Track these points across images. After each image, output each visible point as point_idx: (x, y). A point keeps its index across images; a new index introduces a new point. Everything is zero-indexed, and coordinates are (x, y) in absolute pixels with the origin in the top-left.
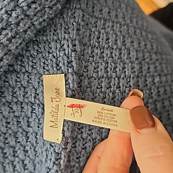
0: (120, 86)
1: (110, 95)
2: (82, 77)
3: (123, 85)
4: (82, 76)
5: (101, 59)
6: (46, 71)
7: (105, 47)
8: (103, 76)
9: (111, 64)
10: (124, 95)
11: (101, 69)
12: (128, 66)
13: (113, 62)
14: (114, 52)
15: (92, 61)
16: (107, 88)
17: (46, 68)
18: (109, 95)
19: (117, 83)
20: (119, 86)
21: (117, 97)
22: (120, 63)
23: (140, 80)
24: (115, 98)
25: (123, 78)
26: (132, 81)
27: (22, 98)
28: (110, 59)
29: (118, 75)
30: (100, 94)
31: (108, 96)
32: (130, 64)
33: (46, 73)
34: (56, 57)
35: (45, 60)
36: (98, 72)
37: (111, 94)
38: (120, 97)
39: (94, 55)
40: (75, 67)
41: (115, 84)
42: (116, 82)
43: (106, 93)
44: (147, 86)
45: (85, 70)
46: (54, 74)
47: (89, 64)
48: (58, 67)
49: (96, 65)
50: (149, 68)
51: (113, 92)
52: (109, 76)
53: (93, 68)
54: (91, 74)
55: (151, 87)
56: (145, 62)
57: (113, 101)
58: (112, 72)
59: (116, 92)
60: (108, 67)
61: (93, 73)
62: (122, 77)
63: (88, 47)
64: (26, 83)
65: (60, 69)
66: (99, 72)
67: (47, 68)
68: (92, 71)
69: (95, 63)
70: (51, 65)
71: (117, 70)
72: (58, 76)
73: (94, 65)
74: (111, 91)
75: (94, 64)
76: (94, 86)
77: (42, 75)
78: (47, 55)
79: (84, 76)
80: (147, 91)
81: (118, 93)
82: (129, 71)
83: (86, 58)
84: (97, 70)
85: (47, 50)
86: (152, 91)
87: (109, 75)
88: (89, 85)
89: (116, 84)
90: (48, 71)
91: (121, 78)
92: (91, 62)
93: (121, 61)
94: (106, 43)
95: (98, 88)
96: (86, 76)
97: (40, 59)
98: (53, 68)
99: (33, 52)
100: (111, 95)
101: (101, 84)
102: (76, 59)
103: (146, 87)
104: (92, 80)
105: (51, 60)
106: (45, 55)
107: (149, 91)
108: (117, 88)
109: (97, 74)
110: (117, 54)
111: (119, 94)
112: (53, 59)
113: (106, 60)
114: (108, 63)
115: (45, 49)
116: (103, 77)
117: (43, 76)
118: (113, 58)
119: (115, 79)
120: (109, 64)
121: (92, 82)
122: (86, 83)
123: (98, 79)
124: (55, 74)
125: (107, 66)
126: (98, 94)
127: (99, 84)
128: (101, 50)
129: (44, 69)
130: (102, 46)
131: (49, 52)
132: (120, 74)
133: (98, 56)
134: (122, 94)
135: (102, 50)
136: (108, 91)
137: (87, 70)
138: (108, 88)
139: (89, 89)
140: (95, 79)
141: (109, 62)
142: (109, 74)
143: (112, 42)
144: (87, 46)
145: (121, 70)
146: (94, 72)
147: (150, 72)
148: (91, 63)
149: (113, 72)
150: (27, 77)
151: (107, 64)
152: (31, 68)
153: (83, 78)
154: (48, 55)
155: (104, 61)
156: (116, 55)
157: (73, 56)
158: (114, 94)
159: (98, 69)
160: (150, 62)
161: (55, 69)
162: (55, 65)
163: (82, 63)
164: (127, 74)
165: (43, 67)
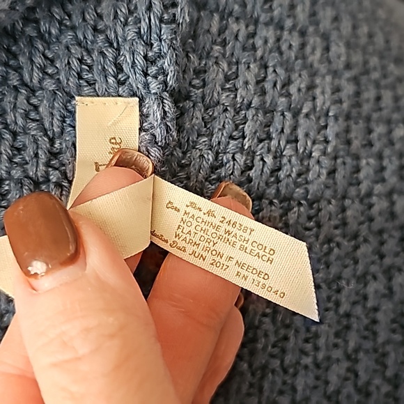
0: (296, 137)
1: (265, 159)
2: (185, 100)
3: (307, 135)
4: (188, 97)
5: (247, 54)
6: (85, 84)
7: (262, 19)
8: (251, 103)
9: (275, 71)
10: (306, 163)
11: (246, 83)
12: (325, 83)
13: (281, 65)
14: (284, 38)
15: (221, 56)
16: (258, 138)
17: (86, 76)
18: (264, 162)
19: (290, 126)
20: (293, 138)
21: (286, 169)
22: (300, 70)
23: (354, 127)
24: (279, 169)
25: (307, 115)
26: (333, 127)
27: (7, 165)
28: (273, 56)
29: (292, 106)
30: (238, 156)
31: (261, 163)
32: (328, 79)
33: (86, 90)
34: (115, 45)
35: (85, 53)
36: (237, 90)
37: (271, 157)
38: (294, 170)
39: (228, 38)
40: (170, 75)
41: (282, 131)
42: (288, 124)
43: (254, 153)
44: (372, 146)
45: (196, 82)
46: (109, 96)
47: (211, 64)
48: (120, 76)
49: (230, 69)
50: (378, 99)
51: (276, 152)
52: (268, 105)
53: (221, 76)
54: (215, 95)
55: (383, 151)
56: (369, 80)
57: (272, 179)
58: (276, 94)
59: (284, 154)
60: (265, 77)
61: (221, 92)
62: (305, 111)
63: (210, 15)
64: (20, 121)
65: (125, 80)
66: (239, 91)
67: (90, 75)
68: (217, 86)
69: (230, 64)
70: (100, 67)
71: (293, 89)
72: (119, 104)
73: (226, 69)
74: (269, 150)
75: (225, 65)
76: (219, 129)
77: (73, 97)
78: (90, 37)
79: (193, 99)
80: (372, 161)
81: (291, 156)
82: (326, 96)
83: (201, 47)
84: (235, 85)
85: (92, 22)
86: (385, 162)
87: (269, 102)
88: (205, 126)
89: (287, 131)
90: (90, 85)
91: (302, 115)
92: (217, 58)
93: (304, 66)
94: (263, 10)
95: (231, 137)
96: (199, 100)
97: (68, 48)
98: (106, 77)
99: (47, 26)
100: (269, 160)
101: (241, 126)
102: (174, 49)
103: (367, 148)
104: (216, 114)
105: (102, 53)
106: (85, 38)
107: (375, 160)
108: (288, 142)
109: (232, 96)
110: (294, 44)
111: (293, 159)
112: (107, 50)
113: (262, 58)
114: (266, 67)
115: (84, 20)
116: (249, 106)
117: (77, 98)
118: (281, 53)
119: (283, 114)
120: (271, 70)
121: (215, 118)
122: (198, 121)
123: (235, 110)
124: (113, 96)
125: (263, 75)
126: (232, 155)
127: (237, 126)
128: (249, 29)
129: (80, 77)
130: (252, 16)
131: (95, 29)
132: (301, 103)
133: (238, 43)
134: (301, 161)
135: (251, 28)
136: (262, 148)
137: (202, 83)
138: (260, 141)
139: (206, 139)
140: (226, 110)
141: (271, 64)
142: (268, 99)
143: (279, 9)
144: (207, 12)
145: (304, 90)
146: (222, 89)
147: (380, 109)
148: (217, 63)
149: (281, 95)
150: (25, 101)
151: (263, 71)
152: (41, 75)
153: (189, 104)
154: (94, 36)
155: (255, 60)
156: (290, 46)
157: (164, 37)
158: (278, 159)
159: (236, 80)
160: (383, 83)
161: (111, 80)
162: (111, 69)
163: (188, 60)
164: (318, 104)
165: (78, 74)
